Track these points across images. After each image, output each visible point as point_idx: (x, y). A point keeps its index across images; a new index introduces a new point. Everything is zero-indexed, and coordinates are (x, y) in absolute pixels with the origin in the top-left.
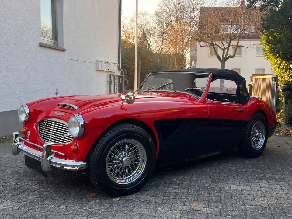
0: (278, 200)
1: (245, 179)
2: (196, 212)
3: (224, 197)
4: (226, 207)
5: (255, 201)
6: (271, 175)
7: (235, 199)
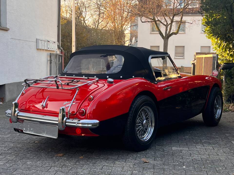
0: (209, 156)
1: (185, 143)
2: (145, 163)
3: (167, 155)
4: (169, 160)
5: (191, 156)
6: (206, 141)
7: (175, 156)
